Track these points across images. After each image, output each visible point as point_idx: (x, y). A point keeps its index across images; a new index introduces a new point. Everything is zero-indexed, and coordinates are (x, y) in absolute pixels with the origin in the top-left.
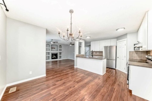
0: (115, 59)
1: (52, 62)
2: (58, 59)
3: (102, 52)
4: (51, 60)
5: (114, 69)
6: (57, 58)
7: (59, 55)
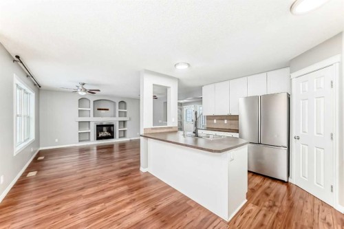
0: (286, 145)
1: (99, 148)
2: (117, 140)
3: (236, 118)
4: (93, 142)
5: (283, 182)
6: (112, 137)
7: (117, 130)
